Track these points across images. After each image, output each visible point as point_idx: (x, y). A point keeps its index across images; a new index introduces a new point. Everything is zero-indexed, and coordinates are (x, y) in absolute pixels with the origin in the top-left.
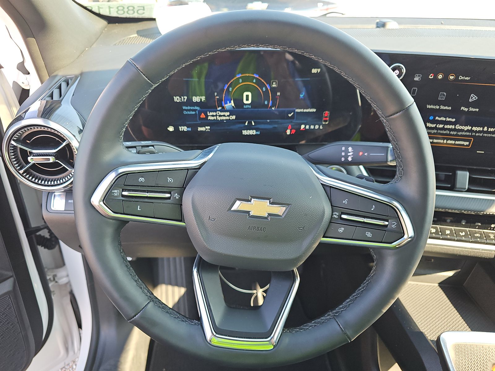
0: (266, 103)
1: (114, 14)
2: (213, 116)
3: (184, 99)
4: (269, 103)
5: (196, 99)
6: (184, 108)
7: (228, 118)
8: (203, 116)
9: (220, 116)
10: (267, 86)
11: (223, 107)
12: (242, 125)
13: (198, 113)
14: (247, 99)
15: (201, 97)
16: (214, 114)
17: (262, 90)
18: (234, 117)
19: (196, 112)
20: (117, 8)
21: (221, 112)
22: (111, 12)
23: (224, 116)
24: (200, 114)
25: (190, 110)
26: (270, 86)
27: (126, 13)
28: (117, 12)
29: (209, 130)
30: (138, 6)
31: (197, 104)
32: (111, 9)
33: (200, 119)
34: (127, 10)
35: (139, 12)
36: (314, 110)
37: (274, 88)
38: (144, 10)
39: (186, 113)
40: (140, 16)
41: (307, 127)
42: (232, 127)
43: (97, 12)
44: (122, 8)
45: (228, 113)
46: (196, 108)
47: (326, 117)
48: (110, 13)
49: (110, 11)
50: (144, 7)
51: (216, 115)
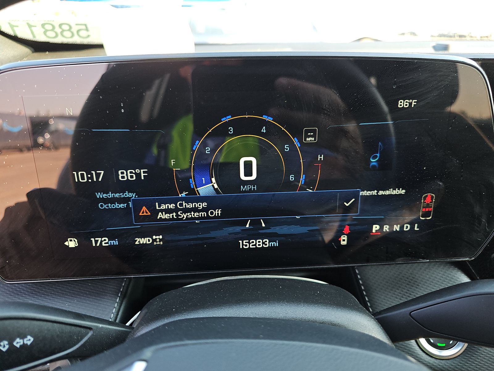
0: (292, 178)
1: (41, 37)
2: (168, 211)
3: (98, 175)
4: (297, 179)
5: (125, 175)
6: (99, 195)
7: (204, 214)
8: (144, 211)
9: (186, 211)
10: (295, 141)
11: (192, 192)
12: (238, 229)
13: (133, 204)
14: (248, 173)
15: (137, 171)
16: (172, 206)
17: (282, 150)
18: (218, 212)
19: (128, 205)
20: (43, 25)
21: (187, 202)
22: (35, 33)
23: (195, 210)
24: (137, 208)
25: (112, 201)
26: (300, 141)
27: (60, 36)
28: (45, 33)
29: (161, 243)
30: (77, 23)
31: (127, 186)
32: (33, 28)
33: (139, 219)
34: (60, 30)
35: (81, 33)
36: (403, 192)
37: (310, 144)
38: (87, 30)
39: (105, 206)
40: (86, 41)
41: (386, 228)
42: (213, 234)
43: (11, 33)
44: (50, 27)
45: (205, 204)
46: (127, 195)
47: (428, 206)
48: (34, 37)
49: (32, 33)
50: (86, 25)
51: (176, 210)
